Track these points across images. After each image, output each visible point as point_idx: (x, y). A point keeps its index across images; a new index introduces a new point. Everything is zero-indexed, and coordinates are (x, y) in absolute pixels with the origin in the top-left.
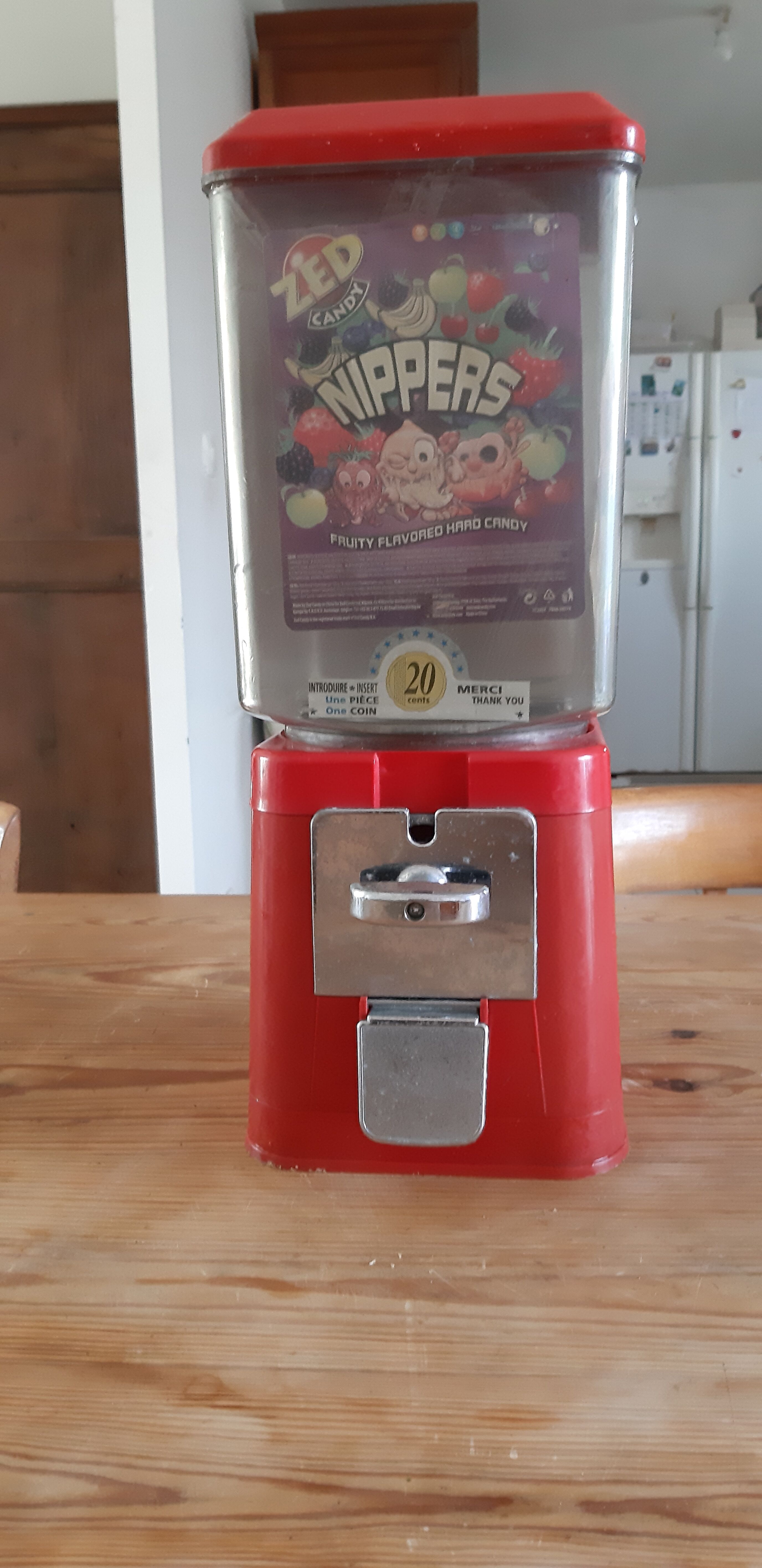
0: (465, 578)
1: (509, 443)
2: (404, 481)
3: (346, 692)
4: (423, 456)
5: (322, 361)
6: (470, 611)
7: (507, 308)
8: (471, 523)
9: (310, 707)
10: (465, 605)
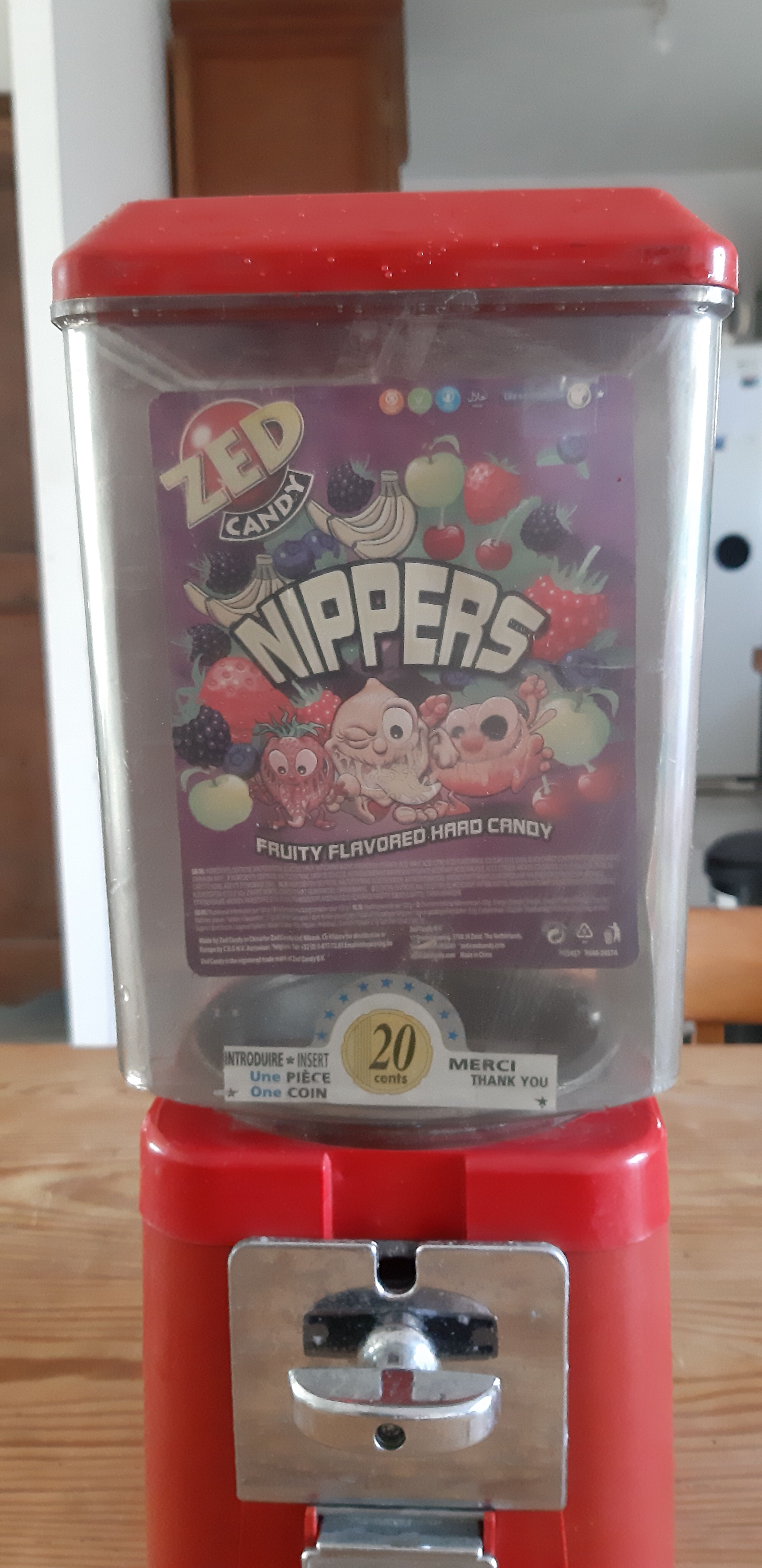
0: (458, 903)
1: (523, 711)
2: (368, 766)
3: (281, 1065)
4: (397, 731)
5: (243, 590)
6: (466, 951)
7: (524, 518)
8: (467, 825)
9: (227, 1087)
10: (458, 942)
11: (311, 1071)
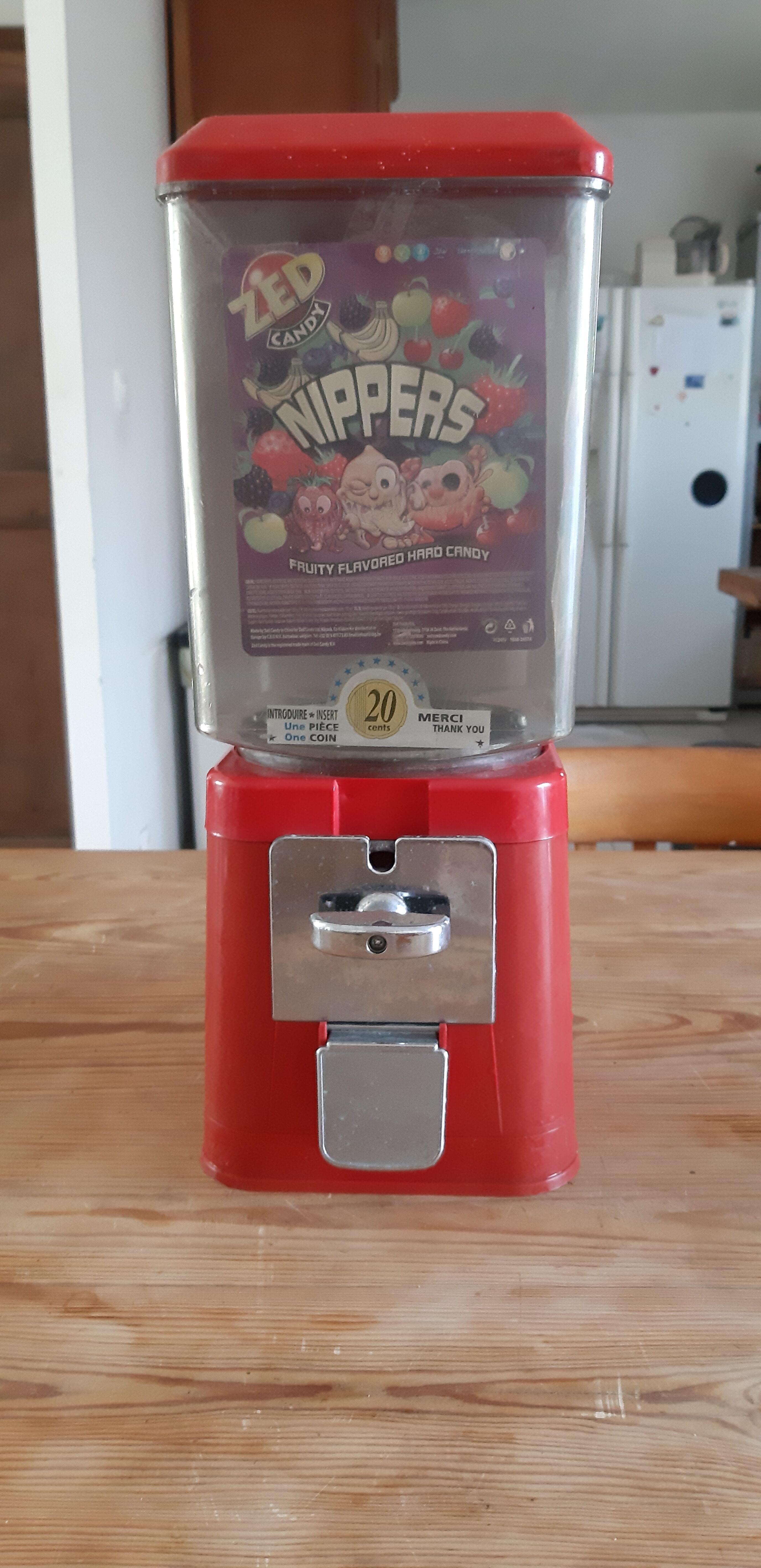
0: (426, 606)
1: (471, 471)
2: (365, 508)
3: (305, 719)
4: (385, 483)
5: (282, 383)
6: (431, 639)
7: (471, 333)
8: (432, 551)
9: (269, 733)
10: (426, 634)
11: (326, 722)
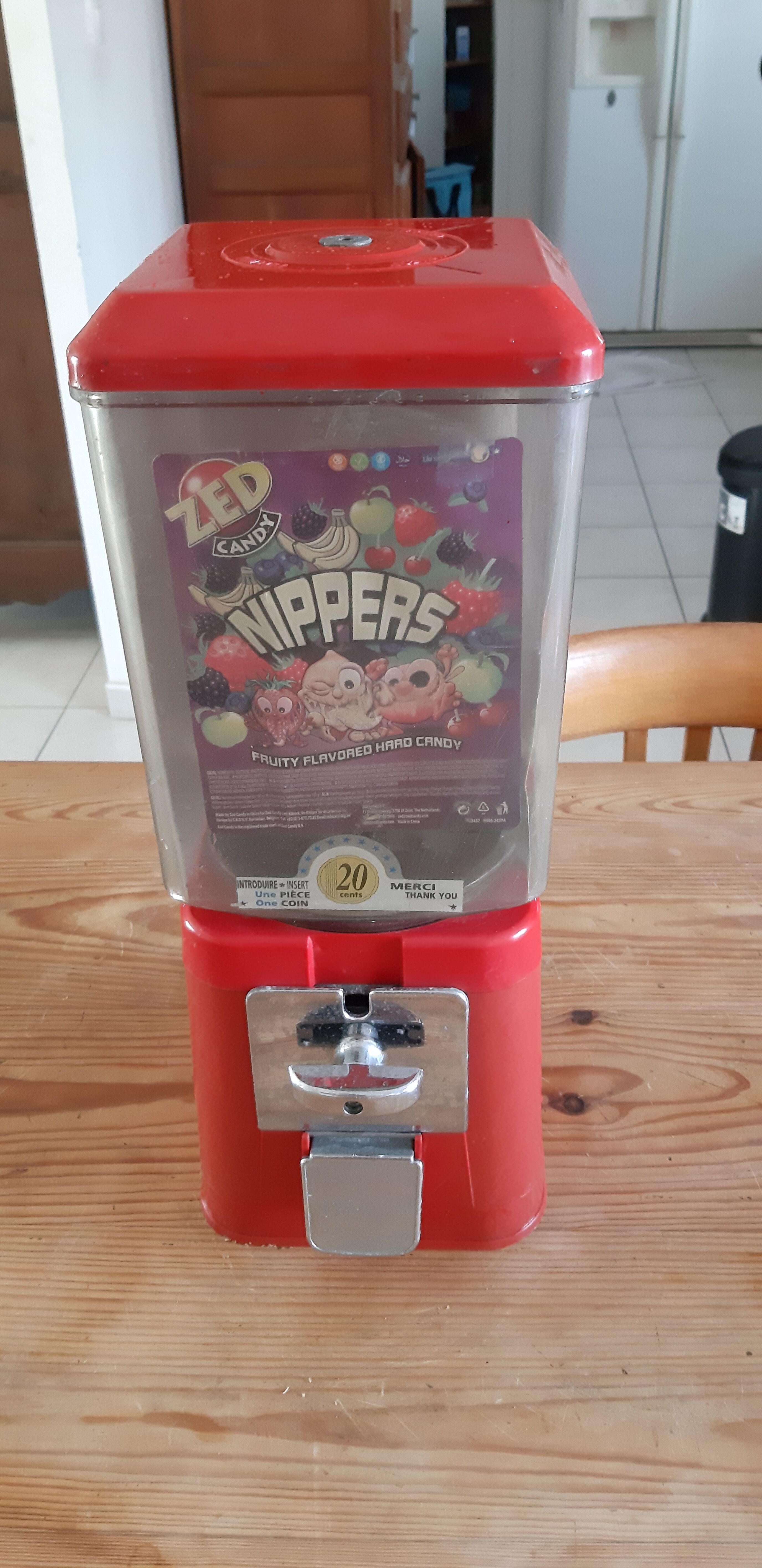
0: (396, 790)
1: (440, 667)
2: (328, 706)
3: (275, 888)
4: (349, 684)
5: (232, 590)
7: (439, 543)
8: (401, 742)
9: (240, 901)
10: (396, 814)
11: (297, 891)
